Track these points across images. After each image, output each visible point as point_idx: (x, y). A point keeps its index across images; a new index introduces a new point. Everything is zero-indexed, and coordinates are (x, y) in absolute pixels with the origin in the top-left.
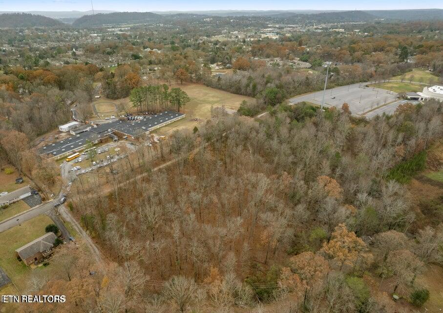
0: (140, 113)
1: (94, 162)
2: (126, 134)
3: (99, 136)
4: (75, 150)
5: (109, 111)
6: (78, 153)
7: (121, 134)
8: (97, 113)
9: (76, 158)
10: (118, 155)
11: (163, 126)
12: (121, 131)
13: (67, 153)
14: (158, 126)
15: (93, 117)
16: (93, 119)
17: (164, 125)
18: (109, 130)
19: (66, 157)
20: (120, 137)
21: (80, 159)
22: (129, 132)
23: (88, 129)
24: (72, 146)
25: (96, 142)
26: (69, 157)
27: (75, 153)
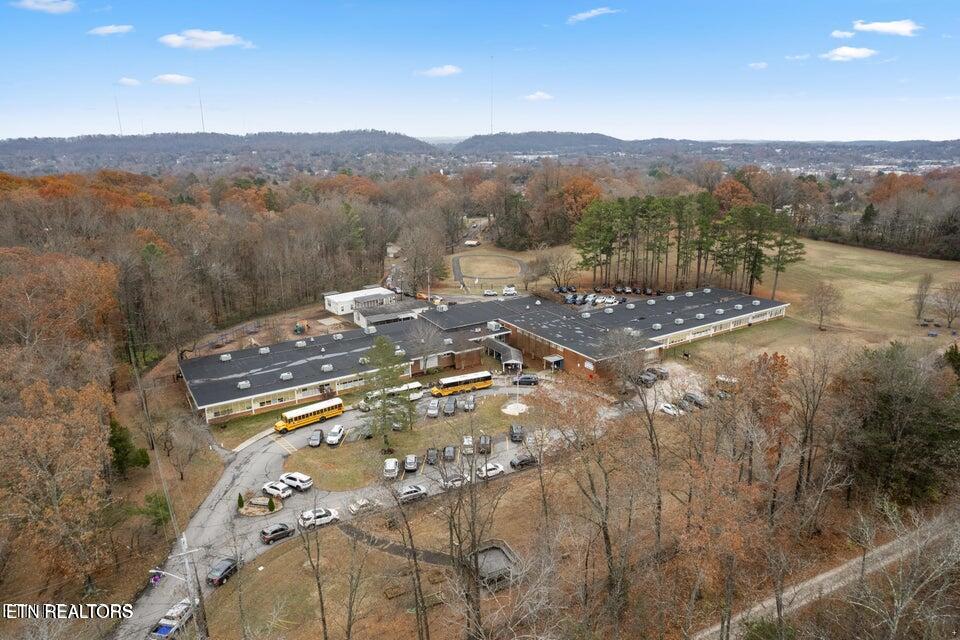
0: (602, 287)
1: (391, 463)
2: (561, 348)
3: (449, 341)
4: (338, 383)
5: (498, 275)
6: (337, 401)
7: (539, 345)
8: (459, 277)
9: (323, 420)
10: (517, 440)
11: (707, 339)
12: (540, 332)
13: (297, 393)
14: (688, 335)
15: (446, 286)
16: (445, 292)
17: (711, 332)
18: (492, 324)
19: (277, 413)
20: (534, 357)
21: (334, 431)
22: (570, 339)
23: (415, 314)
24: (327, 367)
25: (433, 363)
26: (289, 415)
27: (331, 395)
